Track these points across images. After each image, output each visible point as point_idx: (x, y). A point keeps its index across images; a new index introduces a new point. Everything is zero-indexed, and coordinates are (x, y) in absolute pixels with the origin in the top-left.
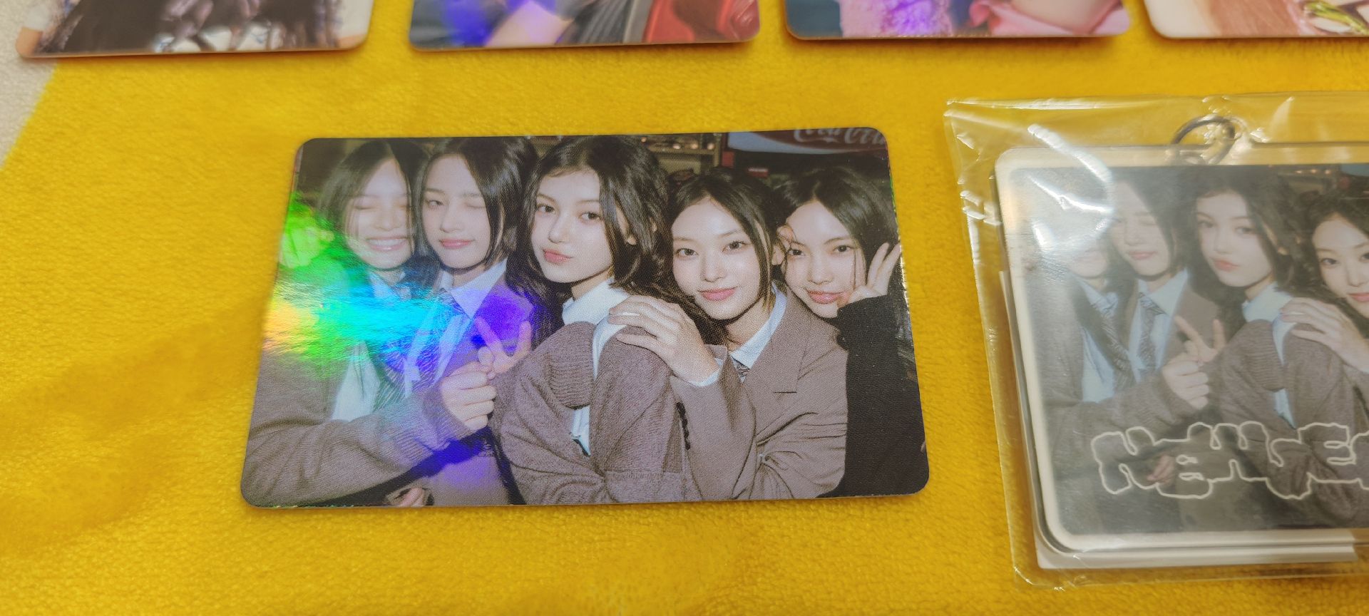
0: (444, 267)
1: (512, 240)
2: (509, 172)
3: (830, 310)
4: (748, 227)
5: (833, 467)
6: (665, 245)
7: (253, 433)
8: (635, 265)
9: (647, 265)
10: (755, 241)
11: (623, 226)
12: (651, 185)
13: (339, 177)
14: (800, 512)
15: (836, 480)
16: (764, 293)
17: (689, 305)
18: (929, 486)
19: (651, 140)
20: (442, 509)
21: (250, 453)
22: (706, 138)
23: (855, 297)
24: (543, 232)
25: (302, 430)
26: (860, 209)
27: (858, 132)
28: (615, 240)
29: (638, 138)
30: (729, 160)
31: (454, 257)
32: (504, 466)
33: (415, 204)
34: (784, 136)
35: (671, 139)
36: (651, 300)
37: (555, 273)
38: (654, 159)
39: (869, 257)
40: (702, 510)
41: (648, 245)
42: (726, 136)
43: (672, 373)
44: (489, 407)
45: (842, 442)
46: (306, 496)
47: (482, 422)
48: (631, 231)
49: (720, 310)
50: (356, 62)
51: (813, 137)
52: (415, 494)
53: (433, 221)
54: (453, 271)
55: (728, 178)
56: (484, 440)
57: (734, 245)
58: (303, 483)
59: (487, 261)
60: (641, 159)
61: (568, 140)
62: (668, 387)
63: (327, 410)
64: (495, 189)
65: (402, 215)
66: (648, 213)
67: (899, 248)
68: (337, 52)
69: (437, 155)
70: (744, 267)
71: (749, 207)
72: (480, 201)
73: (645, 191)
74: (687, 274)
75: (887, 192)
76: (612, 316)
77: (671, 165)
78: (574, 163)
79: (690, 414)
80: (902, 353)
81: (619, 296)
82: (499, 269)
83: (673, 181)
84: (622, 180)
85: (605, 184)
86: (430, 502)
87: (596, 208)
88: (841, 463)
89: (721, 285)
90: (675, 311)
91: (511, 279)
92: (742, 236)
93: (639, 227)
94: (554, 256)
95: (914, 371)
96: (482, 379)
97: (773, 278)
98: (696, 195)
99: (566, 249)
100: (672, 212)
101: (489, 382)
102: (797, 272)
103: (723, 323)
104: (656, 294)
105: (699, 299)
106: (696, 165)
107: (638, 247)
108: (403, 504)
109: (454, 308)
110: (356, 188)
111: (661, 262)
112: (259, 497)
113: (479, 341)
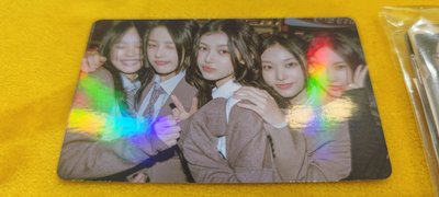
0: (157, 73)
1: (188, 61)
2: (187, 33)
3: (338, 93)
4: (297, 57)
5: (345, 165)
6: (258, 64)
7: (64, 145)
8: (245, 73)
9: (250, 73)
10: (301, 63)
11: (239, 56)
12: (251, 39)
13: (111, 35)
14: (330, 188)
15: (347, 172)
16: (306, 86)
17: (270, 90)
18: (392, 176)
19: (250, 21)
20: (154, 184)
21: (62, 154)
22: (275, 20)
23: (348, 88)
24: (202, 59)
25: (87, 145)
26: (348, 50)
27: (344, 19)
28: (235, 62)
29: (244, 20)
30: (286, 29)
31: (162, 69)
32: (185, 163)
33: (144, 47)
34: (311, 20)
35: (259, 21)
36: (253, 89)
37: (208, 76)
38: (252, 28)
39: (354, 70)
40: (282, 186)
41: (250, 64)
42: (283, 20)
43: (264, 121)
44: (178, 135)
45: (349, 154)
46: (88, 176)
47: (174, 142)
48: (242, 58)
51: (323, 21)
52: (140, 176)
53: (151, 53)
54: (161, 74)
55: (285, 36)
56: (175, 151)
57: (291, 64)
58: (87, 169)
59: (177, 71)
60: (246, 28)
61: (213, 20)
62: (263, 128)
63: (100, 136)
64: (180, 40)
65: (137, 51)
66: (250, 51)
67: (367, 67)
69: (154, 26)
70: (296, 74)
71: (297, 49)
72: (173, 45)
73: (248, 42)
75: (359, 43)
76: (235, 95)
77: (260, 31)
78: (216, 30)
79: (275, 141)
80: (374, 113)
81: (237, 87)
82: (182, 74)
83: (260, 37)
84: (238, 37)
86: (148, 180)
87: (226, 48)
88: (349, 165)
89: (286, 82)
90: (265, 94)
91: (188, 79)
92: (294, 61)
93: (246, 57)
94: (208, 69)
95: (380, 121)
96: (174, 122)
98: (272, 43)
99: (213, 66)
100: (261, 50)
101: (178, 124)
103: (288, 99)
104: (254, 86)
105: (276, 88)
106: (271, 31)
107: (246, 66)
108: (135, 181)
109: (161, 91)
110: (117, 40)
111: (257, 72)
112: (66, 175)
113: (173, 106)
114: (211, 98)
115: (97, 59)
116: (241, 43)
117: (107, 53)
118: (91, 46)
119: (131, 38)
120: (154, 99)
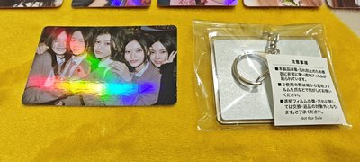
0: (73, 55)
1: (89, 49)
2: (91, 34)
3: (159, 66)
5: (155, 98)
6: (124, 51)
7: (26, 89)
8: (116, 54)
9: (119, 54)
10: (144, 50)
11: (114, 46)
12: (122, 37)
14: (147, 109)
15: (156, 101)
16: (145, 62)
17: (127, 64)
19: (124, 27)
21: (25, 93)
22: (136, 27)
23: (165, 63)
24: (96, 47)
25: (37, 89)
26: (169, 43)
27: (171, 26)
28: (112, 49)
30: (140, 32)
31: (76, 53)
34: (154, 27)
35: (128, 27)
36: (118, 62)
37: (98, 56)
38: (124, 32)
39: (169, 54)
40: (124, 108)
41: (120, 50)
42: (140, 27)
43: (121, 78)
45: (158, 94)
46: (36, 102)
48: (116, 47)
50: (59, 10)
51: (160, 27)
52: (60, 103)
53: (72, 45)
54: (75, 55)
55: (139, 36)
57: (139, 51)
58: (36, 100)
59: (83, 53)
60: (121, 32)
61: (105, 27)
63: (43, 83)
64: (87, 38)
66: (120, 43)
67: (176, 52)
68: (55, 8)
69: (75, 31)
71: (144, 43)
72: (83, 41)
73: (120, 39)
75: (176, 40)
77: (127, 33)
80: (174, 75)
81: (112, 61)
82: (85, 55)
83: (127, 36)
84: (115, 36)
85: (111, 36)
86: (64, 105)
87: (109, 42)
88: (157, 98)
89: (135, 59)
92: (141, 49)
93: (118, 46)
94: (98, 53)
97: (147, 58)
98: (132, 40)
99: (101, 51)
102: (152, 57)
104: (120, 61)
105: (130, 62)
107: (117, 51)
108: (58, 105)
109: (75, 63)
110: (56, 38)
111: (122, 54)
113: (79, 71)
114: (98, 67)
115: (45, 47)
117: (50, 44)
119: (63, 36)
120: (71, 67)
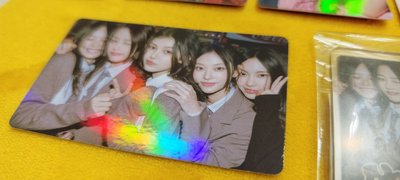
0: (109, 61)
1: (136, 56)
2: (143, 35)
3: (253, 97)
5: (240, 156)
6: (192, 65)
7: (23, 102)
8: (180, 69)
9: (184, 70)
10: (228, 68)
11: (179, 56)
12: (193, 45)
13: (86, 30)
15: (240, 163)
16: (227, 86)
19: (197, 31)
21: (19, 108)
22: (217, 33)
23: (264, 93)
24: (149, 54)
25: (38, 105)
26: (273, 63)
27: (278, 38)
28: (174, 61)
30: (224, 40)
31: (113, 58)
33: (107, 41)
34: (249, 36)
35: (205, 32)
36: (181, 82)
38: (197, 37)
39: (273, 80)
41: (186, 64)
42: (225, 33)
43: (182, 109)
44: (107, 109)
45: (246, 148)
46: (31, 127)
47: (102, 114)
48: (181, 59)
49: (207, 90)
51: (259, 37)
52: (68, 134)
53: (111, 47)
54: (112, 62)
55: (223, 46)
56: (101, 121)
57: (219, 69)
58: (31, 122)
59: (125, 61)
60: (193, 36)
61: (168, 28)
62: (178, 114)
63: (50, 100)
64: (137, 40)
65: (101, 44)
66: (189, 54)
67: (286, 79)
70: (221, 77)
71: (228, 57)
72: (130, 43)
73: (190, 47)
74: (198, 76)
75: (286, 59)
76: (165, 86)
77: (203, 40)
78: (167, 35)
79: (185, 126)
81: (170, 79)
82: (129, 64)
83: (202, 45)
84: (183, 42)
85: (176, 42)
86: (73, 139)
87: (171, 50)
88: (244, 156)
89: (210, 81)
90: (190, 88)
91: (131, 69)
92: (223, 66)
93: (184, 58)
94: (150, 63)
95: (285, 125)
96: (108, 99)
97: (231, 82)
98: (209, 50)
101: (111, 101)
102: (242, 81)
103: (207, 95)
104: (184, 81)
105: (200, 85)
106: (212, 41)
107: (182, 64)
108: (63, 137)
111: (189, 70)
112: (15, 124)
113: (112, 87)
114: (145, 85)
115: (70, 45)
116: (184, 48)
117: (78, 42)
118: (69, 36)
119: (100, 33)
120: (100, 79)
